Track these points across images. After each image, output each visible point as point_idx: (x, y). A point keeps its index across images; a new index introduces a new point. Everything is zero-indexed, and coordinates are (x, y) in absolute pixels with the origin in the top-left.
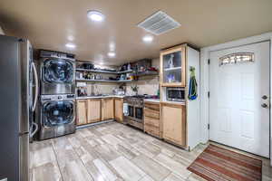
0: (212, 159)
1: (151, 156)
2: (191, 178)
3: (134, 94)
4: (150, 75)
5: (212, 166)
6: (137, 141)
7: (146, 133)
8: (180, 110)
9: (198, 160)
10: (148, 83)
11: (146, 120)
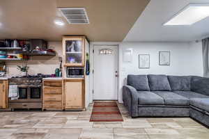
0: (99, 110)
1: (60, 126)
2: (95, 125)
3: (23, 74)
4: (48, 55)
5: (101, 113)
6: (39, 121)
7: (45, 110)
8: (80, 83)
9: (93, 113)
10: (43, 63)
11: (45, 97)
